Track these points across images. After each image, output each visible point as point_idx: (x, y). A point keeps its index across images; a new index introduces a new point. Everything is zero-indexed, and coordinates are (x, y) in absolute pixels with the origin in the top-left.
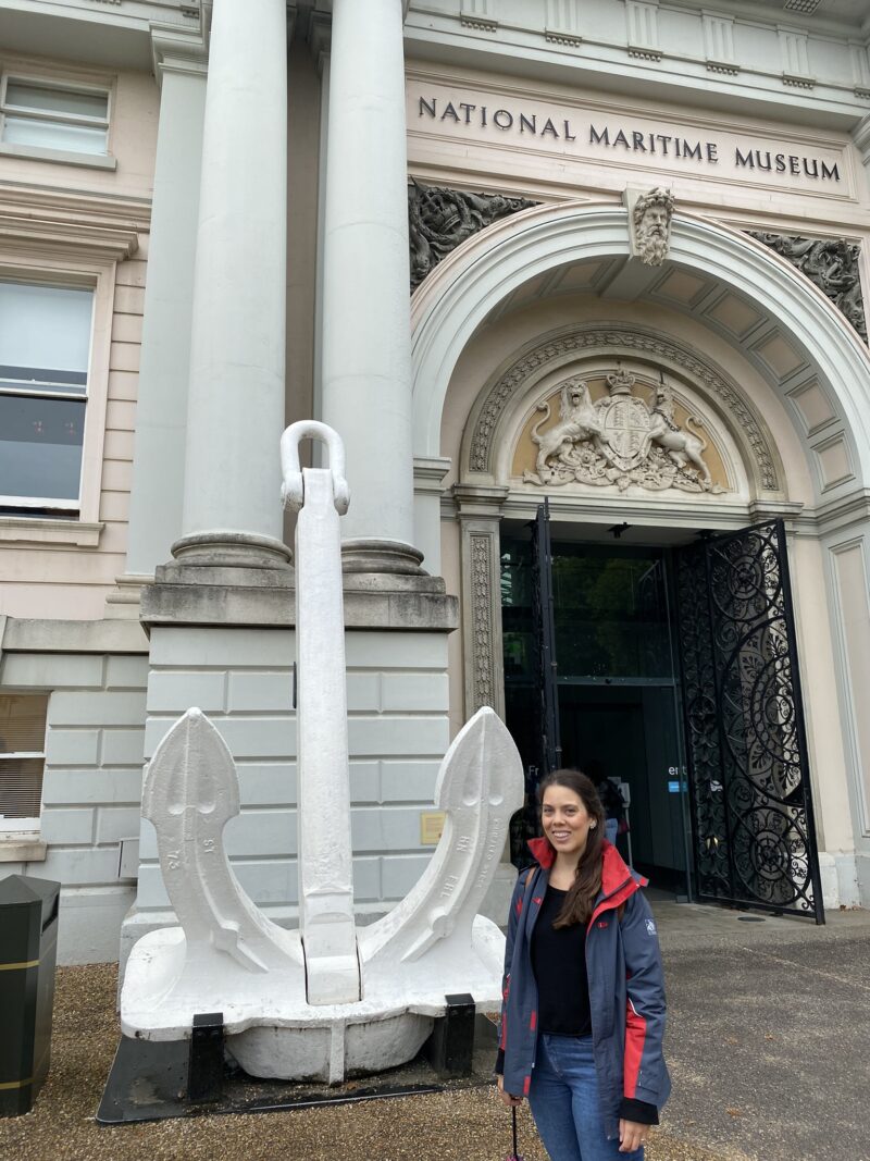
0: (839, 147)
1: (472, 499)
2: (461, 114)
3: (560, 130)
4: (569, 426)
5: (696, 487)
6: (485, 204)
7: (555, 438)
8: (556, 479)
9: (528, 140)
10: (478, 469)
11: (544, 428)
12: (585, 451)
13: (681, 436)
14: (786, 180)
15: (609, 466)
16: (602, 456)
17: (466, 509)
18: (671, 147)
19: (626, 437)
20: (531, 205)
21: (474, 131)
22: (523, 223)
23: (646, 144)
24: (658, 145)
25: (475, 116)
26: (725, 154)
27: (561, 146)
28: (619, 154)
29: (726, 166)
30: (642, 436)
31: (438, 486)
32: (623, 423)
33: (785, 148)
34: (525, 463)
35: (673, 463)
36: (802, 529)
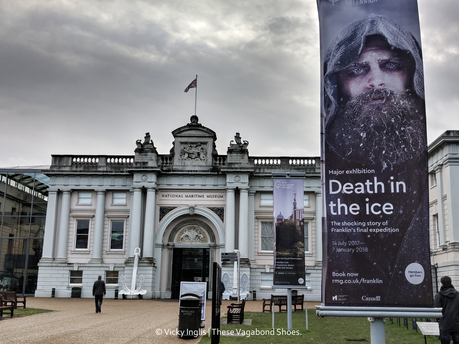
0: (223, 192)
1: (169, 246)
2: (168, 196)
3: (181, 196)
5: (202, 242)
6: (169, 209)
7: (182, 236)
8: (182, 242)
9: (177, 198)
10: (171, 241)
12: (186, 238)
13: (200, 235)
14: (215, 199)
15: (190, 239)
16: (189, 238)
17: (169, 247)
18: (197, 196)
19: (192, 236)
20: (176, 208)
21: (169, 198)
22: (175, 210)
23: (193, 196)
24: (195, 196)
25: (170, 196)
26: (205, 196)
27: (181, 198)
28: (190, 198)
29: (205, 198)
30: (195, 235)
31: (161, 246)
32: (192, 234)
33: (215, 194)
34: (178, 240)
35: (200, 239)
36: (217, 247)
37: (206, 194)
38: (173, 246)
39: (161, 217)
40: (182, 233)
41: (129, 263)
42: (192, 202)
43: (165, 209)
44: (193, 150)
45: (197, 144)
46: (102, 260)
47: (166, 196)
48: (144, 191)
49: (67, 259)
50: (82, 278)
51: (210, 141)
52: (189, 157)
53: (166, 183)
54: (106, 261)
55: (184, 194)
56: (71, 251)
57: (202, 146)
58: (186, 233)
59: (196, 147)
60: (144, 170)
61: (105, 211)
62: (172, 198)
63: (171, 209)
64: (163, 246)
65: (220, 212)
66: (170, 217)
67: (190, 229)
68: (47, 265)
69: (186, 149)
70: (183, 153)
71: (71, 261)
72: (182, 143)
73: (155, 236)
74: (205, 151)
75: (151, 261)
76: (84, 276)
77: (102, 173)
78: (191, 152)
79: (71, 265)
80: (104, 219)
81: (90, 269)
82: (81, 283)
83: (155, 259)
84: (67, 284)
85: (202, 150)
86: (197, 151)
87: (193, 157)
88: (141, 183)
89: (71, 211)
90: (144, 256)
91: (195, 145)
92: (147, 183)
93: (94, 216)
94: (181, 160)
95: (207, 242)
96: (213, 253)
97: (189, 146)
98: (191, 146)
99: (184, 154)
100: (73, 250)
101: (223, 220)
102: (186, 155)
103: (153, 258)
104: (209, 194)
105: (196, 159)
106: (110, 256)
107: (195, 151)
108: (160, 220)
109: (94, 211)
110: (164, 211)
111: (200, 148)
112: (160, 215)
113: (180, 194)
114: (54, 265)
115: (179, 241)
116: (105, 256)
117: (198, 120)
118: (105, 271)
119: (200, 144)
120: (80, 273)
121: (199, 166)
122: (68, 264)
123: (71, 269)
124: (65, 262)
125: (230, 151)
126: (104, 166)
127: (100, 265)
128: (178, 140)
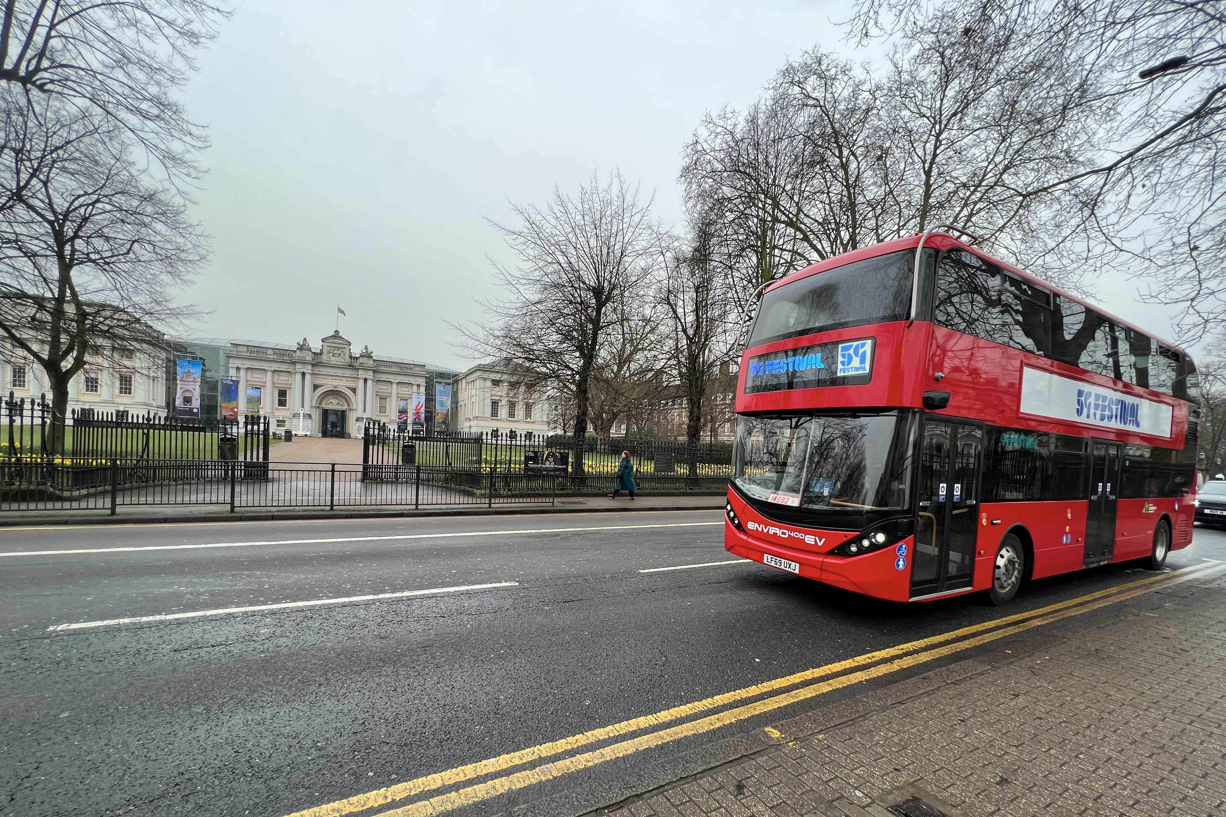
0: (355, 379)
5: (341, 406)
6: (320, 386)
7: (328, 402)
8: (328, 406)
9: (326, 380)
10: (321, 405)
12: (330, 404)
13: (339, 403)
16: (333, 404)
17: (320, 408)
20: (325, 386)
23: (336, 380)
24: (338, 380)
25: (321, 378)
28: (334, 381)
30: (336, 402)
36: (350, 411)
37: (344, 379)
38: (322, 408)
40: (328, 400)
41: (296, 416)
42: (335, 383)
43: (318, 386)
44: (335, 351)
45: (339, 348)
46: (273, 413)
47: (318, 378)
48: (303, 374)
51: (347, 347)
52: (332, 356)
53: (318, 371)
54: (276, 414)
55: (330, 378)
57: (342, 349)
58: (331, 401)
60: (304, 363)
61: (274, 384)
62: (322, 380)
63: (322, 386)
64: (316, 408)
65: (354, 390)
66: (320, 391)
67: (333, 398)
69: (331, 350)
70: (329, 352)
72: (328, 346)
73: (311, 402)
74: (344, 353)
75: (310, 416)
77: (271, 359)
78: (334, 353)
80: (273, 388)
83: (312, 415)
85: (342, 352)
86: (339, 353)
87: (336, 356)
88: (301, 369)
89: (247, 381)
90: (306, 413)
91: (337, 349)
92: (306, 370)
93: (265, 386)
94: (327, 357)
95: (345, 406)
96: (348, 413)
97: (333, 348)
101: (355, 395)
102: (331, 354)
106: (278, 411)
107: (337, 352)
108: (314, 392)
109: (265, 382)
110: (316, 387)
111: (340, 351)
112: (314, 389)
113: (328, 378)
115: (326, 405)
116: (275, 411)
117: (339, 334)
118: (277, 420)
121: (340, 362)
125: (362, 356)
128: (325, 344)
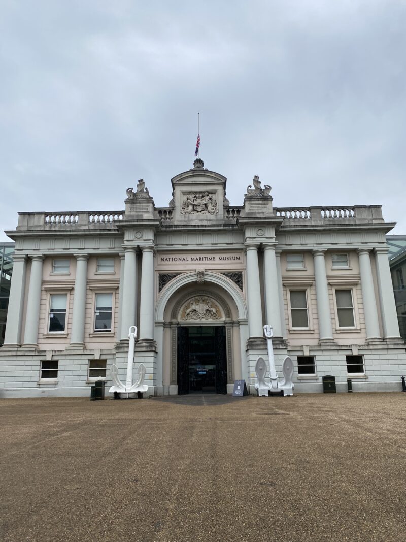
0: (241, 253)
1: (173, 324)
2: (168, 259)
3: (186, 259)
4: (191, 309)
5: (215, 318)
6: (171, 275)
7: (188, 311)
8: (188, 319)
9: (180, 262)
10: (174, 318)
11: (187, 309)
12: (194, 313)
13: (212, 309)
14: (229, 261)
16: (197, 314)
17: (172, 326)
18: (206, 259)
19: (201, 310)
20: (180, 274)
21: (170, 262)
22: (178, 277)
23: (202, 259)
24: (204, 259)
25: (171, 259)
26: (217, 259)
27: (186, 262)
28: (197, 262)
29: (217, 261)
30: (204, 309)
31: (162, 324)
32: (201, 308)
33: (229, 255)
34: (183, 316)
35: (211, 314)
36: (235, 325)
37: (217, 256)
38: (178, 324)
39: (161, 287)
40: (187, 307)
41: (121, 347)
42: (200, 266)
43: (166, 276)
44: (199, 201)
46: (84, 346)
47: (166, 259)
48: (139, 253)
49: (38, 346)
50: (57, 371)
51: (220, 188)
52: (194, 210)
53: (165, 243)
54: (89, 346)
55: (189, 257)
56: (43, 335)
57: (210, 195)
58: (194, 307)
59: (203, 197)
60: (138, 226)
61: (87, 282)
62: (174, 262)
63: (174, 276)
64: (165, 325)
65: (237, 278)
66: (172, 286)
67: (198, 301)
68: (10, 354)
69: (190, 199)
70: (186, 205)
71: (42, 348)
72: (184, 193)
73: (155, 312)
74: (214, 201)
75: (151, 344)
76: (60, 368)
77: (83, 233)
78: (196, 204)
79: (43, 354)
80: (86, 291)
81: (68, 357)
82: (56, 377)
83: (155, 342)
84: (36, 379)
85: (210, 201)
86: (204, 202)
87: (199, 210)
88: (134, 242)
89: (43, 283)
90: (141, 338)
91: (201, 195)
92: (143, 241)
93: (73, 289)
94: (184, 213)
95: (221, 318)
96: (230, 331)
97: (194, 196)
98: (195, 197)
99: (188, 207)
100: (45, 333)
101: (241, 288)
102: (191, 208)
103: (153, 340)
104: (221, 256)
105: (202, 212)
106: (94, 340)
107: (201, 202)
108: (160, 290)
109: (73, 282)
110: (164, 279)
111: (207, 198)
112: (159, 283)
113: (185, 256)
114: (19, 353)
115: (185, 317)
116: (88, 340)
117: (203, 164)
118: (89, 360)
119: (207, 193)
120: (55, 364)
121: (206, 220)
122: (39, 352)
123: (43, 358)
124: (34, 349)
125: (248, 198)
126: (85, 225)
127: (81, 352)
128: (178, 189)
